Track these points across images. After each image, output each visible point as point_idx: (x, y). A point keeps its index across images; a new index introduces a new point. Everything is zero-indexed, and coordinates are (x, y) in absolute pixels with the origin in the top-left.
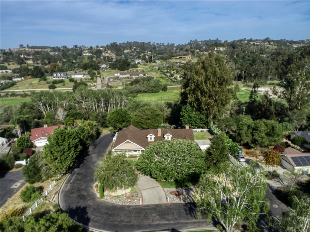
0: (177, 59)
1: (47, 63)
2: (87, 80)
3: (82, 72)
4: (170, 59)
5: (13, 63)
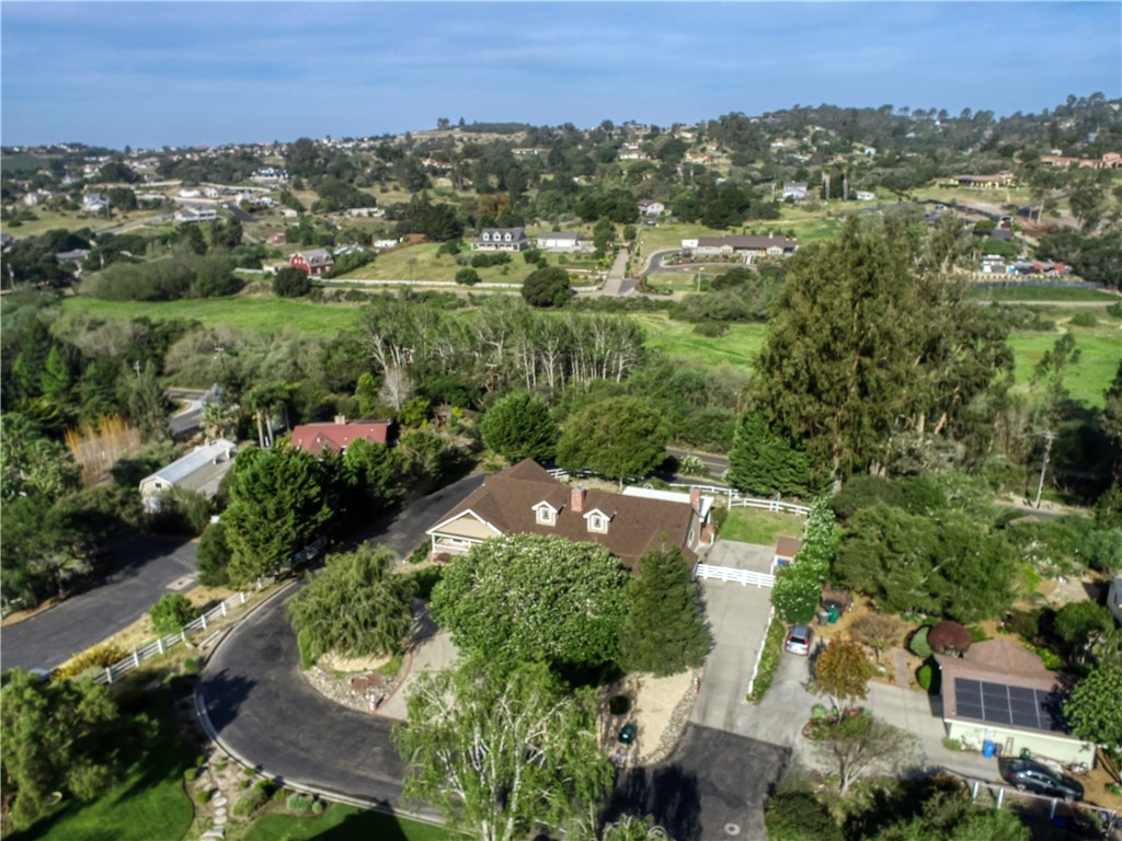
0: (948, 186)
1: (495, 186)
2: (583, 260)
3: (576, 230)
4: (919, 185)
5: (397, 184)
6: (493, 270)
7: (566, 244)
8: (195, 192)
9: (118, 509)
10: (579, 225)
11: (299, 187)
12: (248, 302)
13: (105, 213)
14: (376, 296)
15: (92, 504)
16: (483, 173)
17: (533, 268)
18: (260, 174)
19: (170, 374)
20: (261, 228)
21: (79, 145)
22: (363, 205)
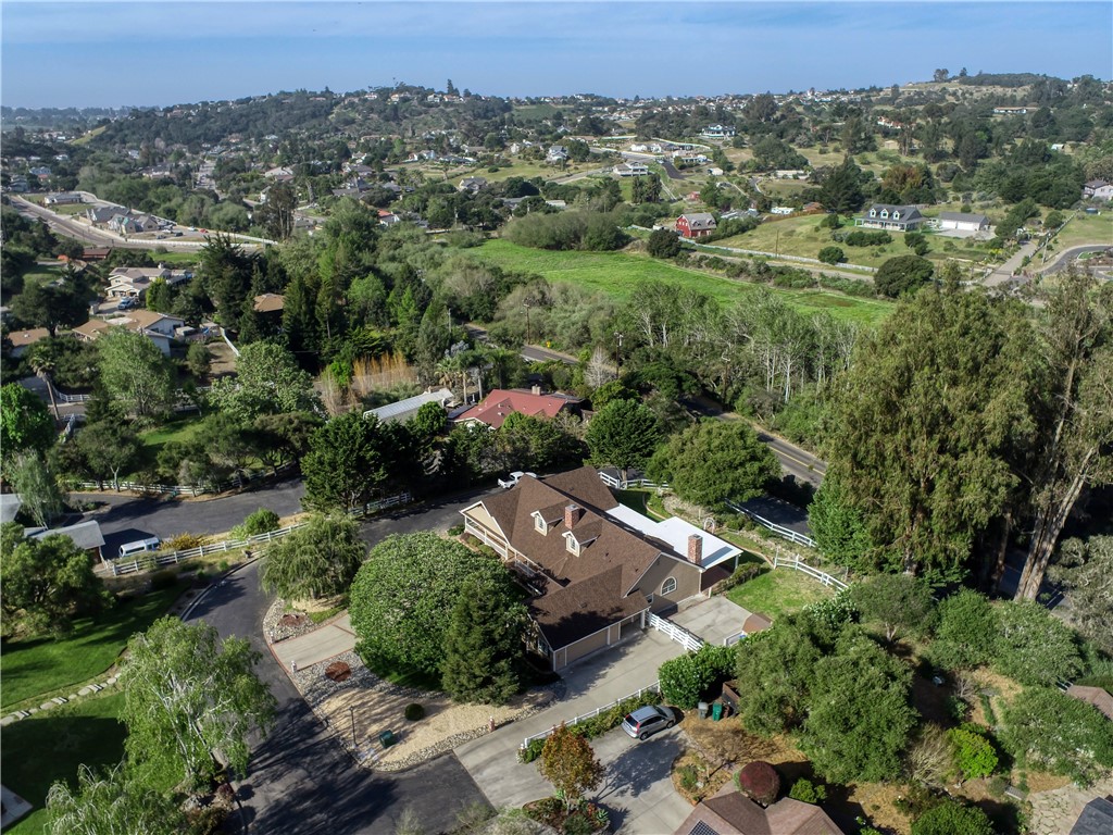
2: (972, 248)
3: (990, 212)
5: (837, 144)
6: (866, 250)
7: (968, 228)
8: (643, 147)
9: (290, 434)
10: (997, 206)
11: (739, 145)
12: (622, 260)
14: (733, 266)
15: (274, 427)
16: (935, 135)
17: (911, 252)
18: (709, 131)
19: (499, 320)
20: (684, 185)
21: (591, 96)
22: (793, 167)
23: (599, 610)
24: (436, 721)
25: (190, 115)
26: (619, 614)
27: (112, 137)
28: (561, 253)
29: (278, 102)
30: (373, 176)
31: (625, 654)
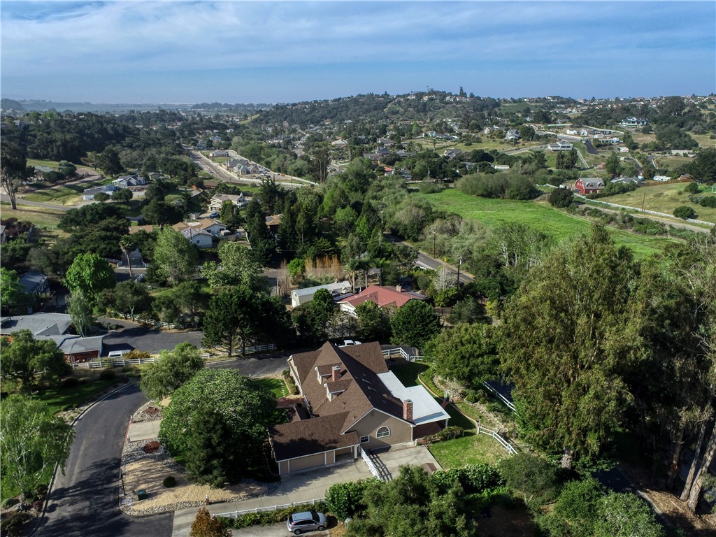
8: (575, 132)
11: (646, 131)
13: (515, 142)
14: (606, 215)
18: (626, 121)
20: (597, 158)
21: (558, 98)
22: (685, 148)
23: (320, 440)
24: (179, 490)
25: (305, 108)
26: (334, 445)
27: (262, 120)
28: (490, 200)
29: (355, 101)
30: (393, 146)
31: (332, 473)
